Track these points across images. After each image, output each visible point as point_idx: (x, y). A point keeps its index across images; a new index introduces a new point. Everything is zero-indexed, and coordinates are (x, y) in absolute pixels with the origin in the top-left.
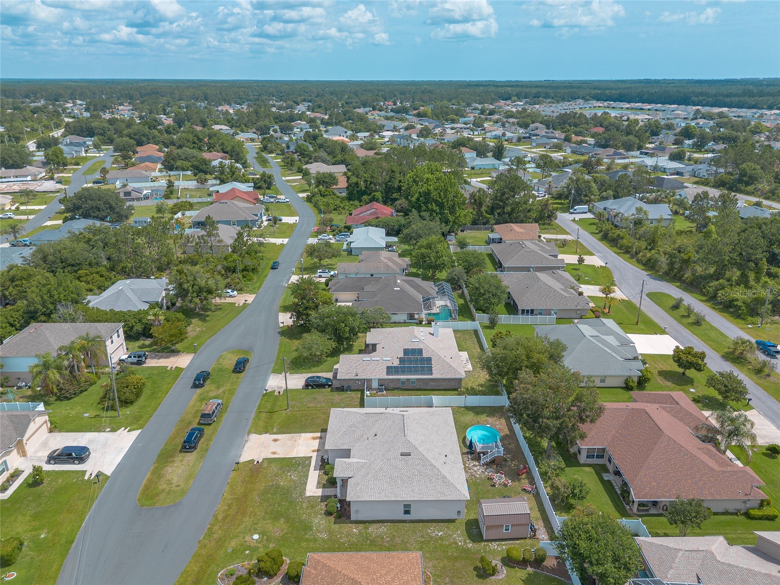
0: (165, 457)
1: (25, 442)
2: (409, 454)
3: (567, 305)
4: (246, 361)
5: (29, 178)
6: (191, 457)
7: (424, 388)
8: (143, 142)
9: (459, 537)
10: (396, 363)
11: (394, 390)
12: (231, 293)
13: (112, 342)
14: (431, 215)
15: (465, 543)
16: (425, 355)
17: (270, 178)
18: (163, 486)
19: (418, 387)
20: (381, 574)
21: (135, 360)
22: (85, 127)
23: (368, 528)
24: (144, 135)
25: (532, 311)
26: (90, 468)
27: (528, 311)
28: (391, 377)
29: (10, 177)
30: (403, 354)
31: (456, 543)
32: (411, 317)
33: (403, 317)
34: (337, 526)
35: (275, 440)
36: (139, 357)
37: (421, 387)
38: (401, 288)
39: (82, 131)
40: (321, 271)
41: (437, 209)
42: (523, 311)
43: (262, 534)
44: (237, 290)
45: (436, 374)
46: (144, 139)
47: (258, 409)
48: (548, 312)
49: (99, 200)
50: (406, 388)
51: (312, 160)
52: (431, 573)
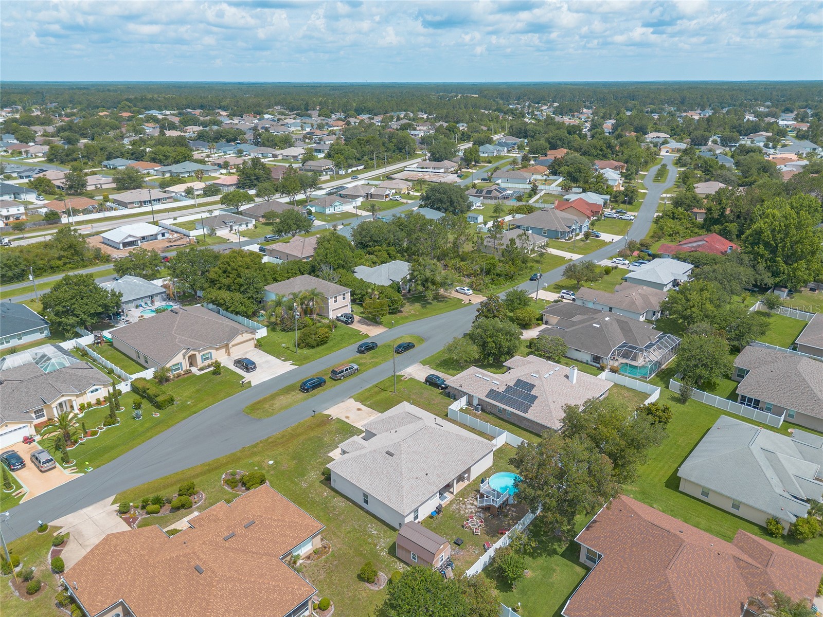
0: (288, 390)
1: (230, 346)
2: (391, 455)
3: (813, 410)
4: (413, 346)
5: (442, 170)
6: (301, 395)
7: (518, 424)
8: (558, 146)
9: (383, 542)
10: (502, 389)
11: (489, 414)
12: (466, 291)
13: (336, 301)
14: (755, 259)
15: (383, 550)
16: (533, 392)
17: (632, 192)
18: (267, 406)
19: (512, 421)
20: (271, 518)
21: (345, 319)
22: (523, 129)
23: (334, 498)
24: (560, 140)
25: (757, 402)
26: (248, 377)
27: (750, 400)
28: (488, 400)
29: (430, 168)
30: (513, 384)
31: (376, 545)
32: (597, 359)
33: (586, 357)
34: (319, 484)
35: (359, 409)
36: (348, 318)
37: (516, 422)
38: (601, 326)
39: (520, 133)
40: (565, 291)
41: (767, 254)
42: (743, 398)
43: (276, 463)
44: (474, 290)
45: (531, 415)
46: (559, 142)
47: (377, 384)
48: (778, 411)
49: (444, 194)
50: (502, 417)
51: (713, 179)
52: (332, 551)
